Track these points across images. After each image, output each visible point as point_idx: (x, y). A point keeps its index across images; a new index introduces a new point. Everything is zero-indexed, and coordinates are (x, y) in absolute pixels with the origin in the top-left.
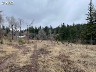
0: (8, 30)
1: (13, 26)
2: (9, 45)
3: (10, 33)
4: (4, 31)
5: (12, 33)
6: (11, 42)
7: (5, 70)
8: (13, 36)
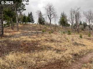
0: (85, 25)
1: (91, 21)
2: (88, 39)
3: (87, 27)
4: (81, 26)
5: (90, 27)
6: (89, 36)
7: (89, 64)
8: (91, 31)
